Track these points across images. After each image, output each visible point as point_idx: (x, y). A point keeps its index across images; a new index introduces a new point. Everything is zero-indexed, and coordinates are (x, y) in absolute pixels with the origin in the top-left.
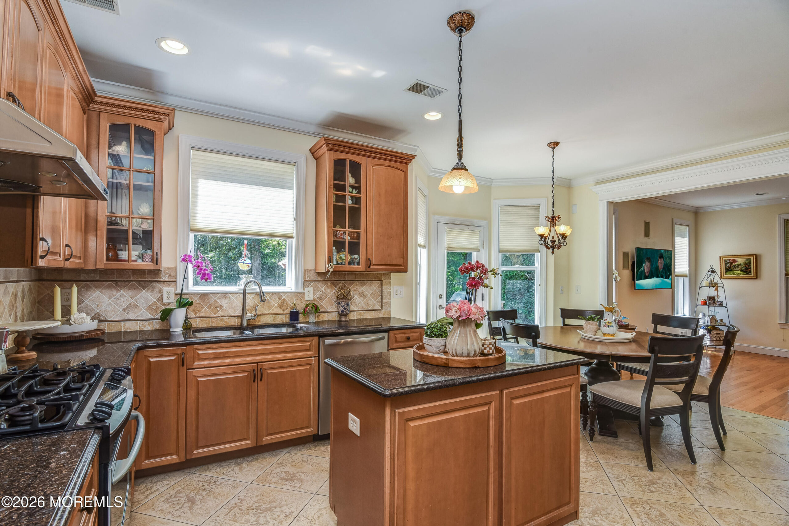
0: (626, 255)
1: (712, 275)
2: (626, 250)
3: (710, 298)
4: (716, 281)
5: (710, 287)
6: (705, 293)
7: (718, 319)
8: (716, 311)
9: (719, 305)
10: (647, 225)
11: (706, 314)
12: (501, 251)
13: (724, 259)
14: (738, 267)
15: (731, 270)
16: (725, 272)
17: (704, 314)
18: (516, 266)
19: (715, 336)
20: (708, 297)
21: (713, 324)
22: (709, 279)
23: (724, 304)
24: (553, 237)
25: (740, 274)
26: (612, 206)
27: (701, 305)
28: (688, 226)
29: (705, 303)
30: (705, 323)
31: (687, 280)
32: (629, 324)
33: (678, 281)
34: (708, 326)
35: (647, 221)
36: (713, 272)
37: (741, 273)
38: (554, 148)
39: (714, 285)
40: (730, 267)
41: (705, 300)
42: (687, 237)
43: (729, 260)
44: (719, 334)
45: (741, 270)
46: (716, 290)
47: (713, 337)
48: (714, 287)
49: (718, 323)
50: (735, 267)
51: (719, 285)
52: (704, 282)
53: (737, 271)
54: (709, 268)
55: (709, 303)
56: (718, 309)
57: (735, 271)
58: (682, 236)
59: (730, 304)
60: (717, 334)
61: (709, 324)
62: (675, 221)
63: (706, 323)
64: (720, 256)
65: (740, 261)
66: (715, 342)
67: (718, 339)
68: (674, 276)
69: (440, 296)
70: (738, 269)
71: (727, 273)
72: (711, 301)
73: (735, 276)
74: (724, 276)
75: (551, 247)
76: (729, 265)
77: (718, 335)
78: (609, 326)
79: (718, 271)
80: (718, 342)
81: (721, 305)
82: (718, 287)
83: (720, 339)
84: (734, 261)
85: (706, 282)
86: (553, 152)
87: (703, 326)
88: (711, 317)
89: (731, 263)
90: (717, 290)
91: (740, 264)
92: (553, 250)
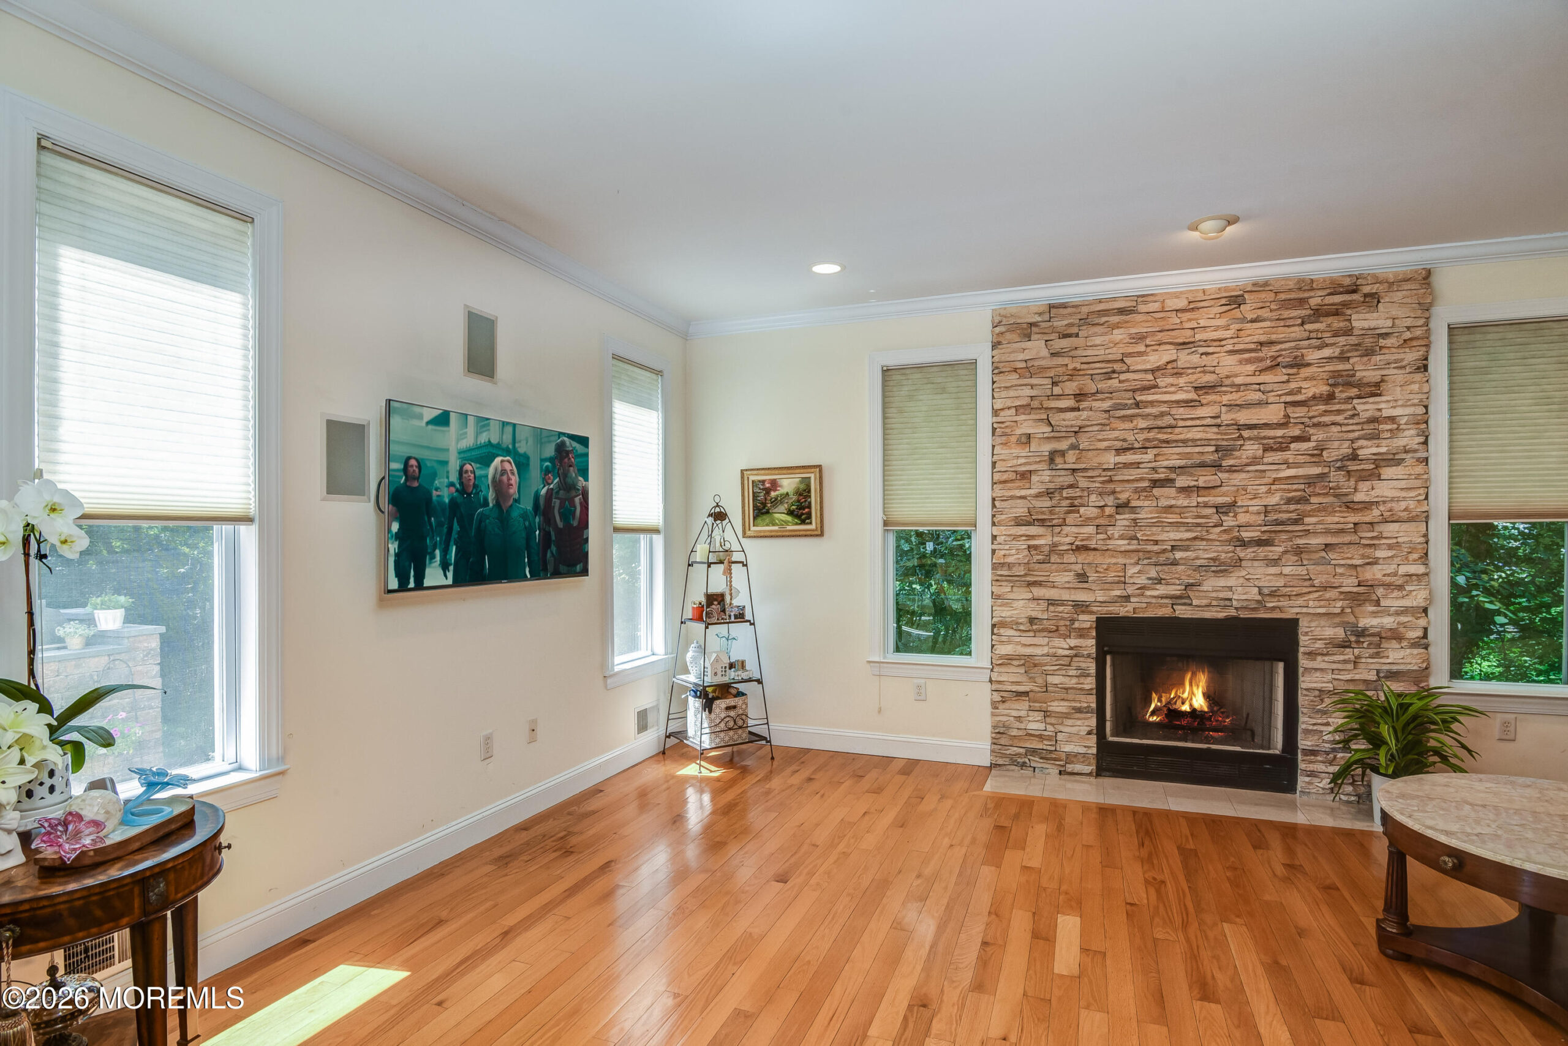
1: (717, 528)
3: (715, 599)
4: (728, 546)
5: (712, 565)
6: (699, 584)
7: (733, 663)
8: (726, 636)
9: (736, 617)
11: (702, 651)
13: (752, 478)
14: (782, 502)
15: (768, 512)
16: (754, 518)
19: (723, 715)
20: (707, 596)
21: (722, 679)
22: (707, 537)
23: (748, 616)
25: (787, 522)
27: (693, 619)
28: (660, 373)
29: (701, 615)
30: (699, 676)
31: (659, 541)
34: (705, 687)
36: (723, 516)
37: (789, 518)
39: (722, 558)
40: (764, 504)
41: (701, 605)
42: (659, 408)
43: (763, 482)
44: (734, 707)
45: (790, 513)
46: (725, 573)
47: (718, 721)
48: (719, 563)
49: (733, 674)
50: (776, 502)
51: (735, 557)
52: (699, 547)
53: (780, 515)
54: (708, 506)
55: (711, 614)
56: (732, 631)
57: (777, 515)
58: (641, 404)
59: (763, 613)
60: (728, 708)
61: (709, 680)
63: (702, 678)
64: (742, 471)
65: (788, 485)
67: (731, 724)
70: (783, 508)
71: (759, 520)
72: (715, 609)
73: (776, 528)
74: (753, 528)
76: (761, 497)
77: (732, 713)
79: (735, 515)
80: (731, 733)
81: (740, 617)
82: (731, 562)
83: (735, 723)
84: (774, 484)
85: (702, 551)
88: (714, 656)
89: (768, 491)
90: (728, 572)
91: (787, 494)
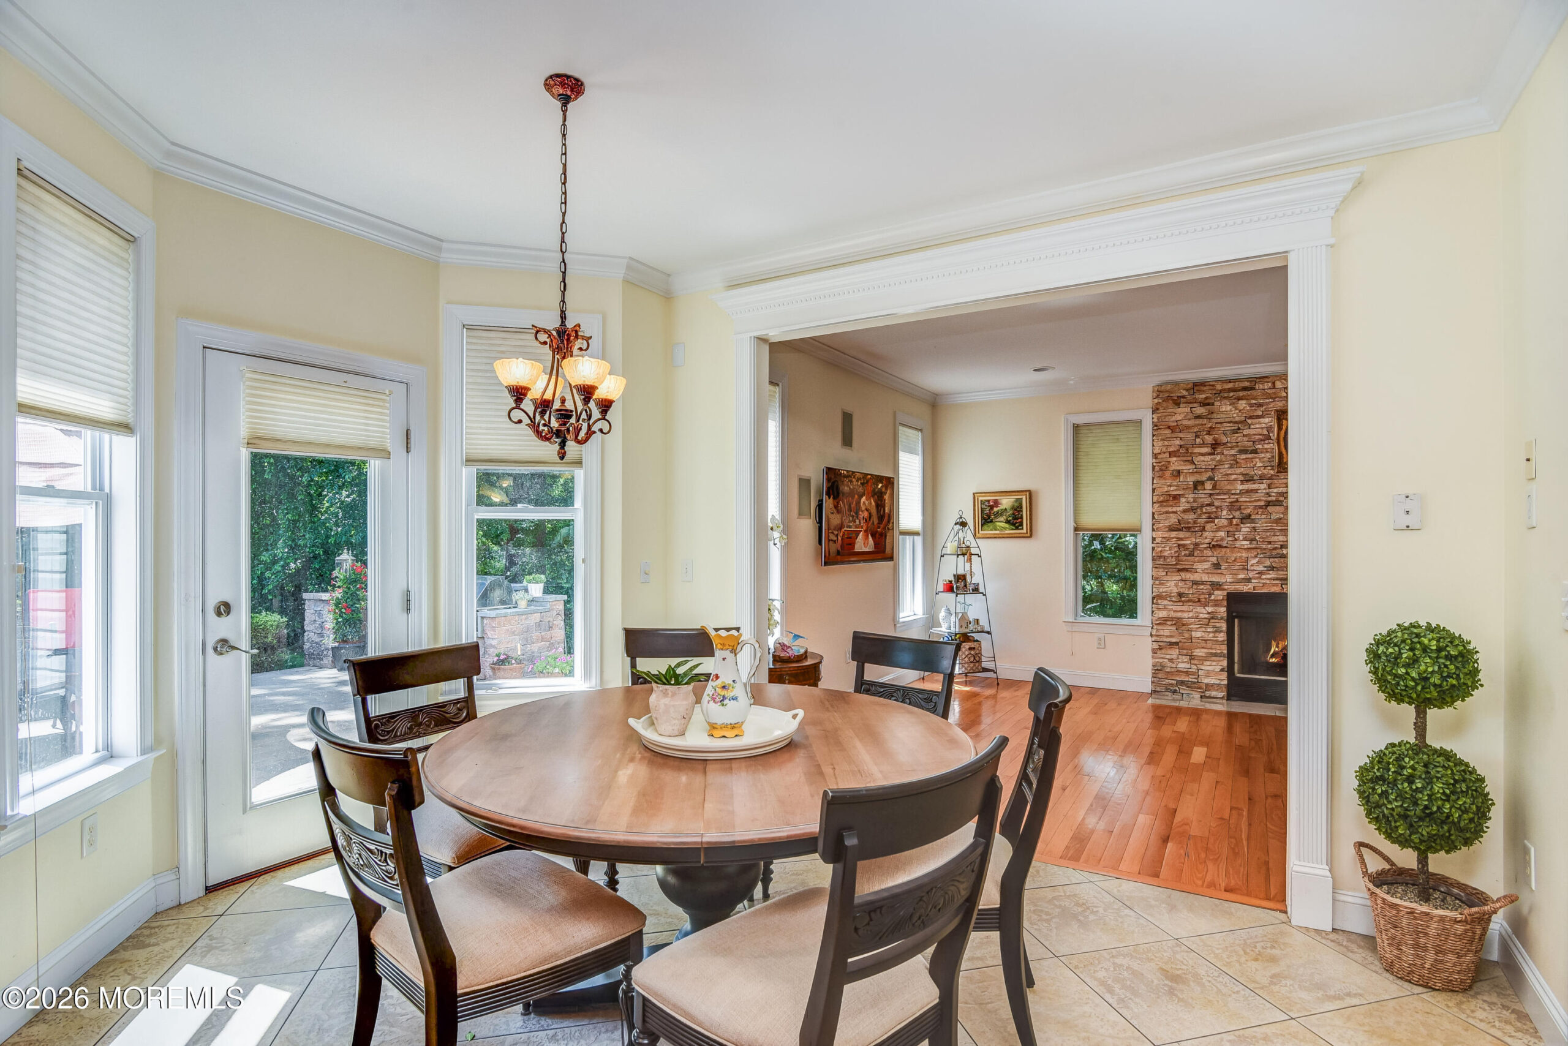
0: (804, 483)
1: (961, 531)
2: (805, 474)
3: (960, 578)
4: (968, 544)
5: (958, 555)
6: (950, 568)
7: (971, 620)
8: (968, 602)
9: (973, 590)
10: (847, 419)
11: (953, 612)
12: (470, 461)
13: (980, 499)
14: (1002, 515)
15: (991, 521)
16: (982, 525)
17: (948, 609)
18: (520, 506)
19: (967, 653)
20: (954, 576)
21: (964, 630)
22: (956, 538)
23: (981, 589)
24: (563, 401)
25: (1005, 528)
26: (766, 349)
27: (944, 591)
28: (921, 430)
29: (949, 588)
30: (950, 628)
31: (919, 540)
32: (806, 652)
33: (904, 541)
34: (956, 634)
35: (849, 409)
36: (964, 524)
37: (1007, 526)
38: (565, 100)
39: (965, 552)
40: (989, 516)
41: (950, 582)
42: (920, 452)
43: (989, 501)
44: (974, 648)
45: (1008, 522)
46: (967, 561)
47: (964, 656)
48: (964, 555)
49: (971, 627)
50: (997, 514)
51: (973, 551)
52: (949, 545)
53: (1000, 523)
54: (955, 518)
55: (958, 588)
56: (970, 598)
57: (998, 523)
58: (912, 451)
59: (990, 588)
60: (970, 649)
61: (957, 630)
62: (901, 417)
63: (953, 629)
64: (974, 494)
65: (1006, 503)
66: (966, 665)
67: (972, 659)
68: (898, 533)
69: (224, 609)
70: (1002, 519)
71: (985, 527)
72: (959, 585)
73: (998, 532)
74: (981, 532)
75: (558, 433)
76: (987, 511)
77: (972, 652)
78: (724, 698)
79: (971, 523)
80: (972, 665)
81: (976, 590)
82: (971, 554)
83: (974, 658)
84: (996, 503)
85: (951, 547)
86: (565, 112)
87: (947, 635)
88: (960, 615)
89: (992, 507)
90: (970, 560)
91: (1006, 509)
92: (563, 444)
